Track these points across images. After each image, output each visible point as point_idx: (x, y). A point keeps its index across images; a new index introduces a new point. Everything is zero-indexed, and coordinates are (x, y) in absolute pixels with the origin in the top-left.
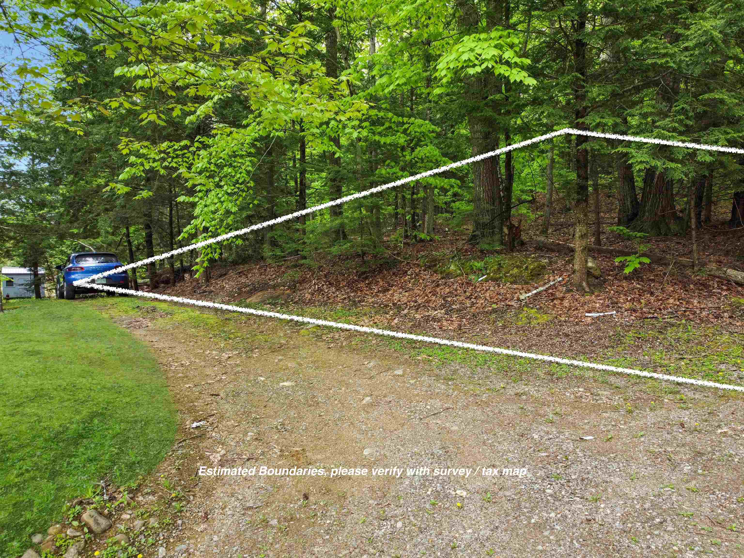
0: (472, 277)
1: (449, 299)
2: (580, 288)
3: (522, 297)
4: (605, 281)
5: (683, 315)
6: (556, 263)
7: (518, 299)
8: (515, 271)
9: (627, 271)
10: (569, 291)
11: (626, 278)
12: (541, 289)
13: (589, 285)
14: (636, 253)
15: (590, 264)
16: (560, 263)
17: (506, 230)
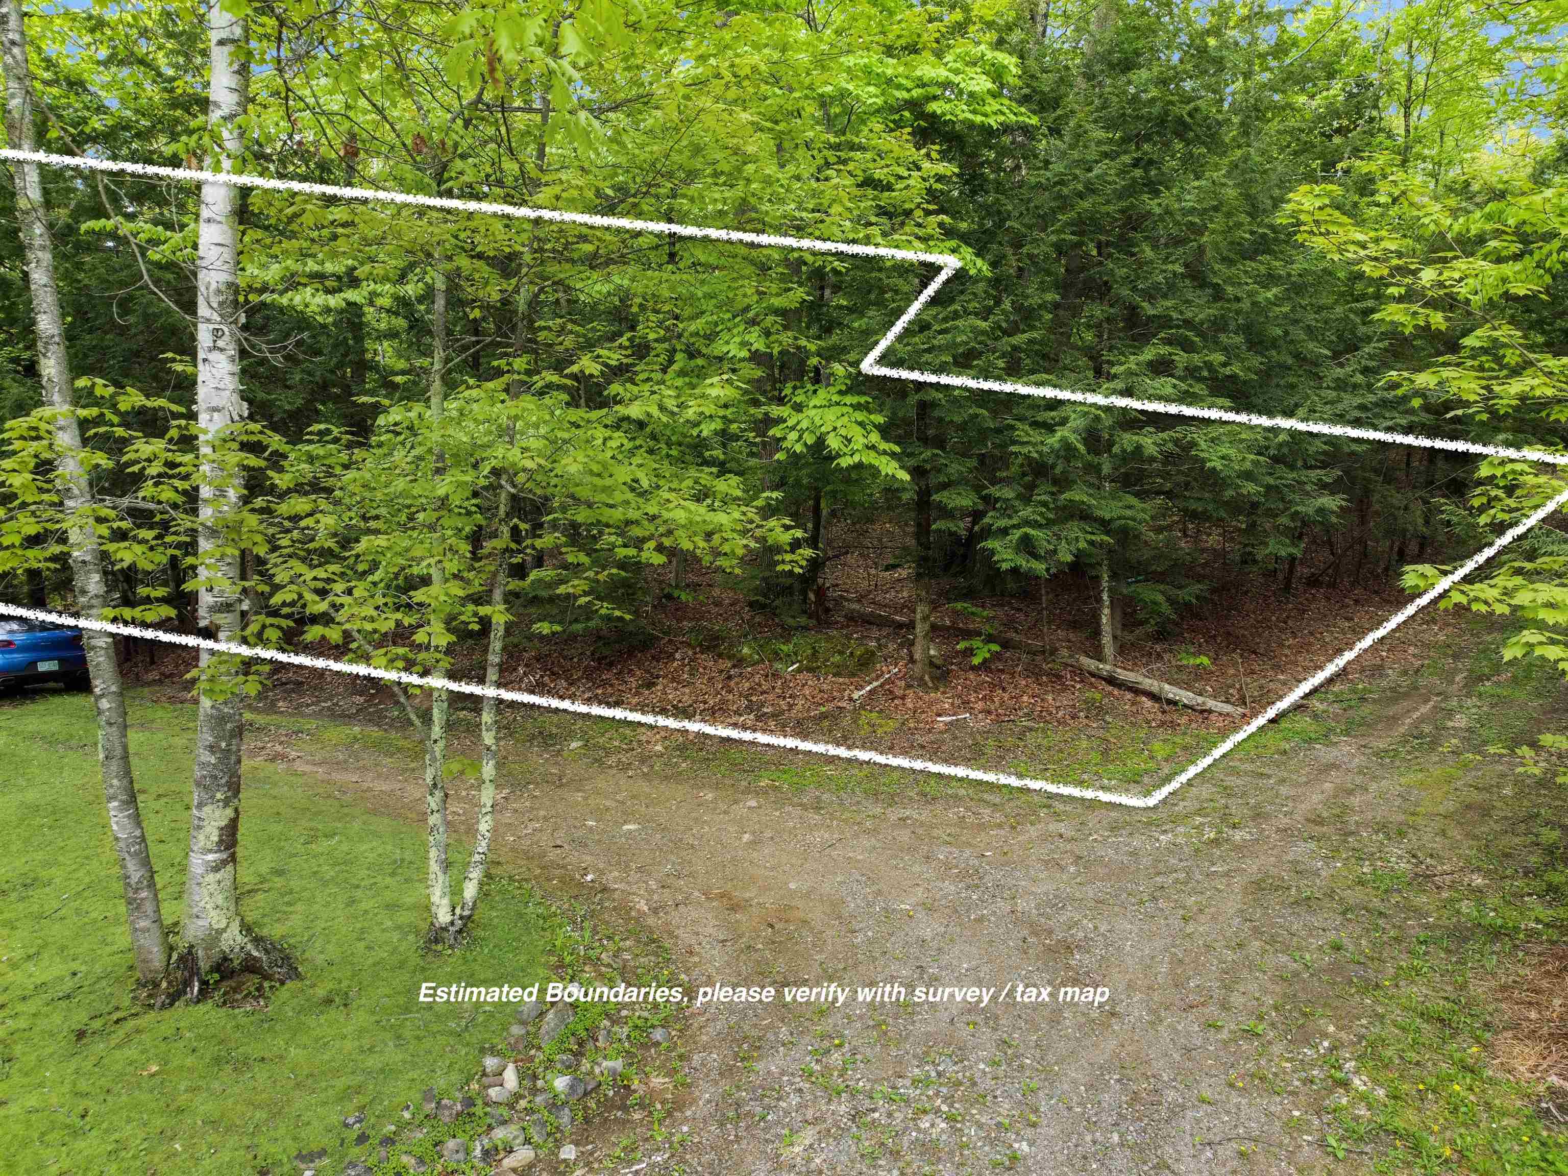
0: (778, 666)
1: (754, 699)
2: (922, 683)
3: (856, 696)
4: (949, 672)
5: (1040, 716)
6: (886, 646)
7: (851, 699)
8: (837, 658)
9: (976, 661)
10: (909, 686)
11: (973, 668)
12: (875, 684)
13: (932, 678)
14: (979, 634)
15: (932, 652)
16: (892, 646)
17: (812, 596)
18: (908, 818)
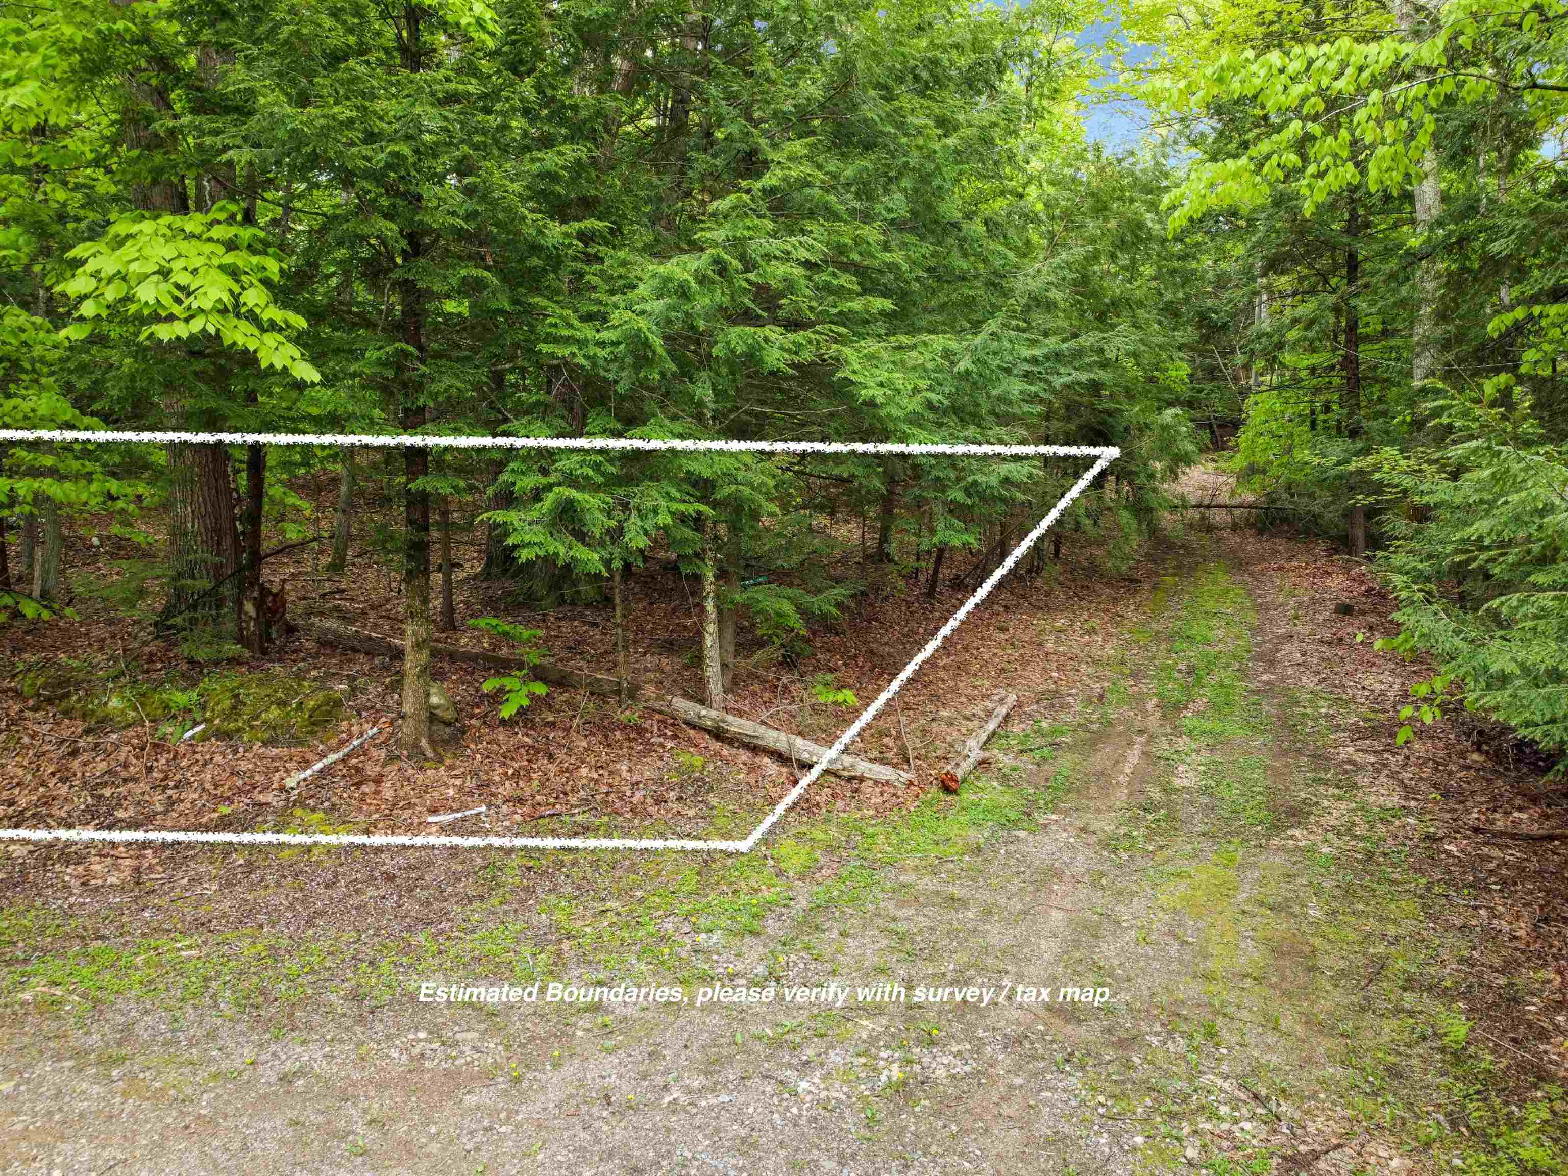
0: (167, 729)
1: (107, 792)
2: (416, 753)
3: (290, 782)
4: (463, 731)
5: (605, 802)
6: (364, 691)
7: (282, 789)
8: (274, 713)
9: (507, 712)
10: (392, 759)
11: (503, 722)
12: (333, 757)
13: (432, 741)
14: (520, 666)
15: (435, 700)
16: (374, 689)
17: (249, 608)
18: (300, 1073)
